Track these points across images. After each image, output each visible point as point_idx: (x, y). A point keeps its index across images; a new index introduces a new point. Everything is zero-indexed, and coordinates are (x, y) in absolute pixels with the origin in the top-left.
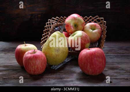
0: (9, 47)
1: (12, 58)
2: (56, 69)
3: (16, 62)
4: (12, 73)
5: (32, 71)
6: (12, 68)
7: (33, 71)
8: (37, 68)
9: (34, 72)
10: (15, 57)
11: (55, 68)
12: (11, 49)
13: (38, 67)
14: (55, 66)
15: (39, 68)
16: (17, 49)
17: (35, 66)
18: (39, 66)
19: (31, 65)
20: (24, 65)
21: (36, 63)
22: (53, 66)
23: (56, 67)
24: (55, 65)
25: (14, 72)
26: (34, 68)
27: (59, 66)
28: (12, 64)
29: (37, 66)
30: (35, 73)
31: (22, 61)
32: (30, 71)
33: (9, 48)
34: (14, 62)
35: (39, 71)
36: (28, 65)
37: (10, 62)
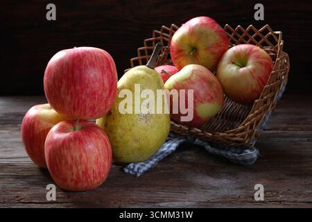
0: (4, 112)
1: (11, 143)
2: (139, 175)
3: (25, 154)
4: (14, 185)
5: (69, 180)
6: (13, 172)
7: (72, 180)
8: (83, 172)
9: (76, 182)
10: (20, 139)
11: (136, 170)
12: (10, 118)
13: (86, 169)
14: (137, 166)
15: (90, 172)
16: (29, 119)
17: (79, 168)
18: (89, 166)
19: (67, 163)
20: (47, 164)
21: (81, 157)
22: (131, 166)
23: (139, 169)
24: (136, 163)
25: (19, 184)
26: (75, 173)
27: (148, 166)
28: (12, 160)
29: (84, 166)
30: (80, 185)
31: (42, 152)
32: (65, 180)
33: (5, 114)
34: (19, 155)
35: (89, 180)
36: (58, 162)
37: (8, 155)
